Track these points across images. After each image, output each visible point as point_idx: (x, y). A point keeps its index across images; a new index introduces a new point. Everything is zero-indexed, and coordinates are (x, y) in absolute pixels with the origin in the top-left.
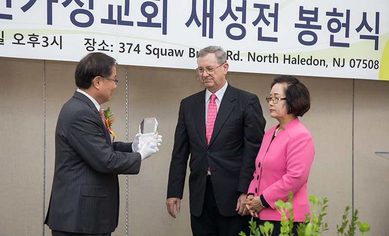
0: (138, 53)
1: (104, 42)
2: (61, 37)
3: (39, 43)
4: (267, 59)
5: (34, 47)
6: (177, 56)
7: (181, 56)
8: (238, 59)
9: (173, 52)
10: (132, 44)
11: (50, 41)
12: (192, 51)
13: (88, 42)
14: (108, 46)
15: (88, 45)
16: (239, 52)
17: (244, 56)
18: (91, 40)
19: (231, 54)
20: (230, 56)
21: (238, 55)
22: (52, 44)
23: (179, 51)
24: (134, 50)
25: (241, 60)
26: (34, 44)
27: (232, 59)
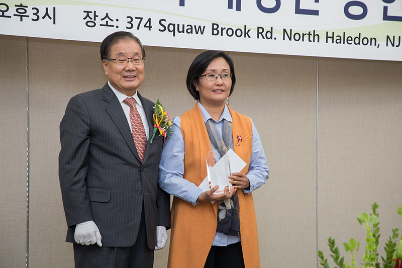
0: (150, 30)
1: (107, 16)
2: (54, 8)
3: (28, 16)
4: (306, 37)
5: (21, 20)
6: (197, 33)
7: (202, 33)
8: (271, 38)
9: (192, 29)
10: (141, 19)
11: (42, 13)
12: (215, 27)
13: (88, 16)
14: (112, 20)
15: (88, 19)
16: (272, 28)
17: (278, 34)
18: (91, 12)
19: (263, 32)
20: (261, 33)
21: (271, 33)
22: (43, 18)
23: (200, 27)
24: (145, 26)
25: (275, 39)
26: (21, 17)
27: (264, 38)
